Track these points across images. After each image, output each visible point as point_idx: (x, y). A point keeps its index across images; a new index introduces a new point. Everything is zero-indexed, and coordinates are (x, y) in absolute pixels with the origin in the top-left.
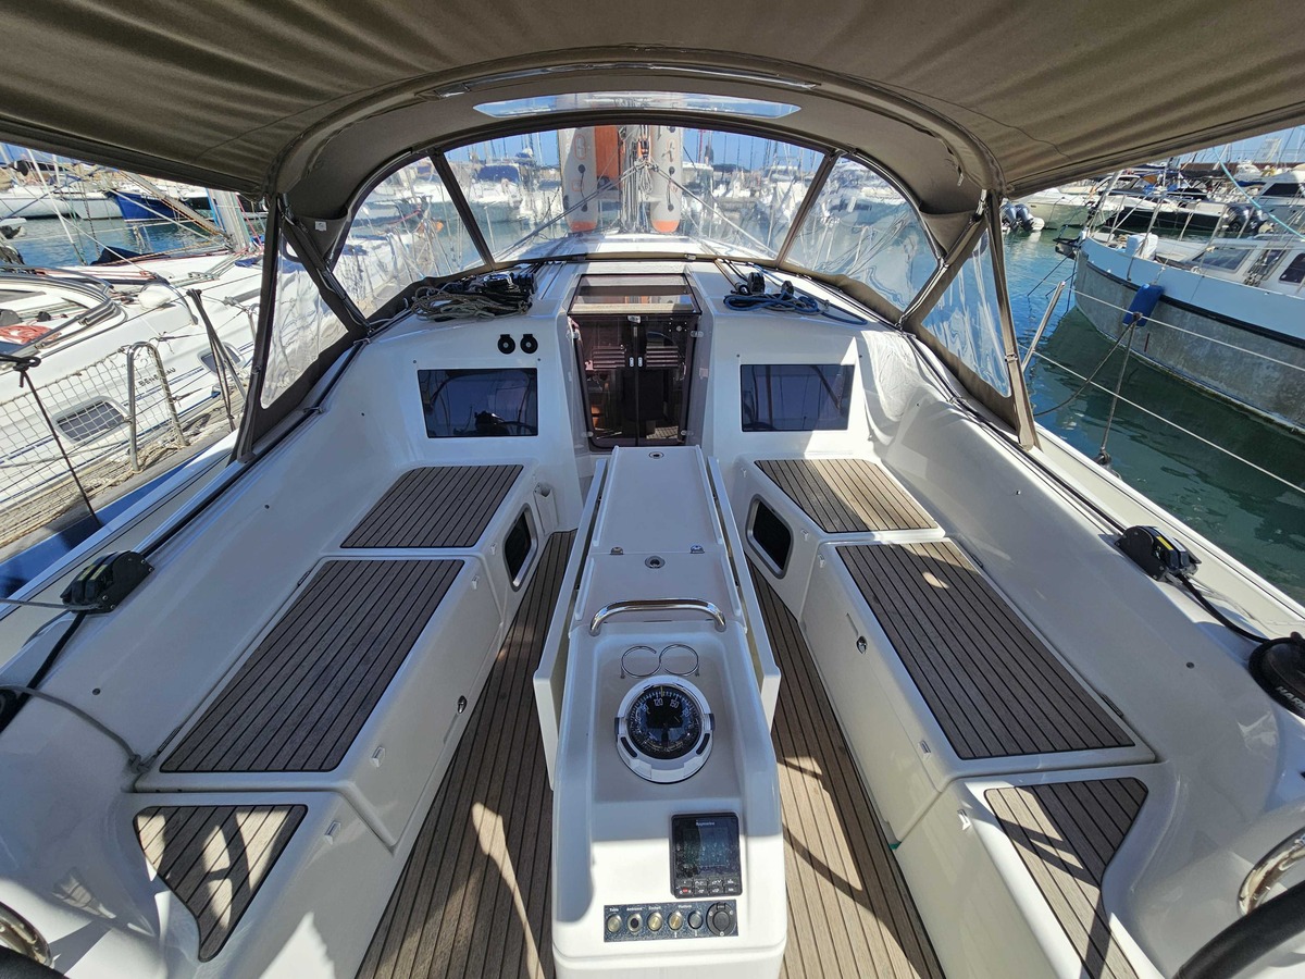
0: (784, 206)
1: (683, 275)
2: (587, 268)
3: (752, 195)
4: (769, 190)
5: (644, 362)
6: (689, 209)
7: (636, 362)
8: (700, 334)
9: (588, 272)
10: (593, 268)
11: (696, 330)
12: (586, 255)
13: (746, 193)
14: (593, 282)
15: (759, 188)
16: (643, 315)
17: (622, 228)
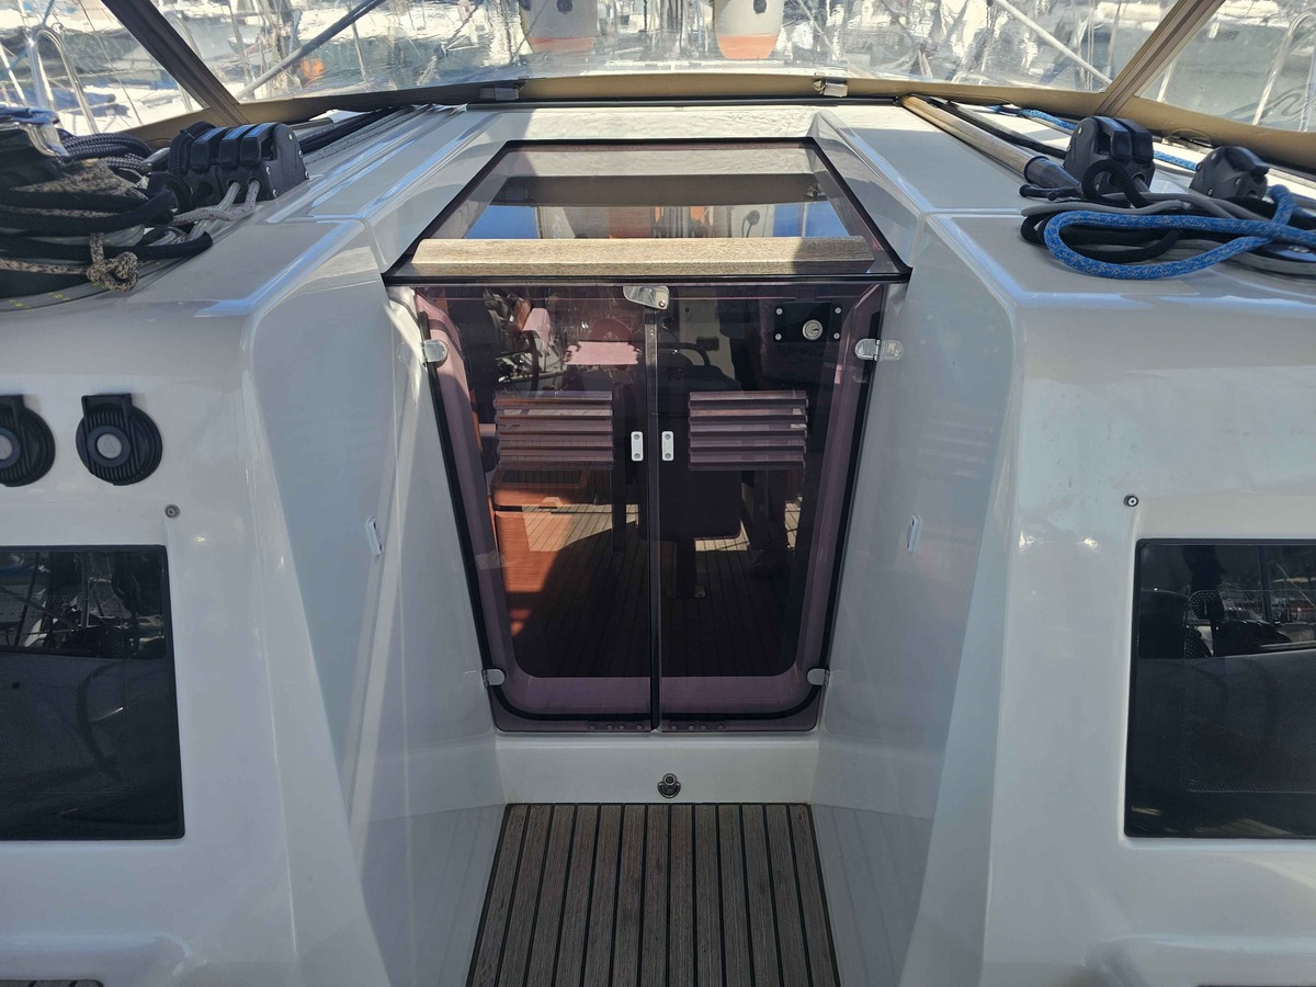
0: (954, 38)
1: (808, 143)
2: (525, 124)
3: (895, 19)
4: (923, 15)
5: (681, 445)
6: (790, 46)
7: (652, 446)
8: (887, 350)
9: (529, 136)
10: (544, 122)
11: (875, 332)
12: (519, 84)
13: (885, 19)
14: (545, 165)
15: (904, 11)
16: (677, 283)
17: (648, 48)
